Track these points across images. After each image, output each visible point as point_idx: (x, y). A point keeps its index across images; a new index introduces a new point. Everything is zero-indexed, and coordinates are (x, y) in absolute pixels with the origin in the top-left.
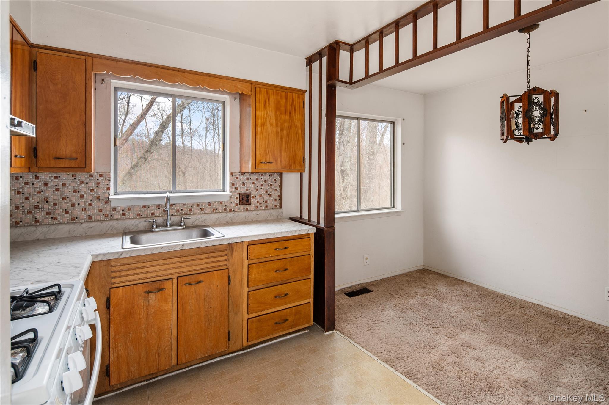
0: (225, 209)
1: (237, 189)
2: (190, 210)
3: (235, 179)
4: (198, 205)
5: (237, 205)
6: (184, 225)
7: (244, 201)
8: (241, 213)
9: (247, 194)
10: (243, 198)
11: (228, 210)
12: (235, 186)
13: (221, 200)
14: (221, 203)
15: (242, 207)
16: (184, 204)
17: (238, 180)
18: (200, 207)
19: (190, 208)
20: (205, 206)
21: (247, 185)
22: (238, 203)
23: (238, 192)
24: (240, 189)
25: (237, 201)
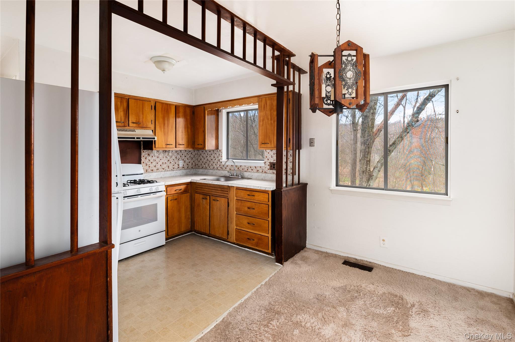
0: (263, 171)
1: (268, 160)
2: (248, 169)
3: (268, 153)
4: (251, 167)
5: (268, 169)
6: (241, 176)
7: (272, 167)
8: (269, 175)
9: (274, 163)
10: (271, 166)
11: (264, 172)
12: (267, 158)
13: (261, 166)
14: (261, 167)
15: (271, 171)
16: (245, 166)
17: (269, 154)
18: (251, 168)
19: (247, 168)
20: (253, 168)
21: (274, 157)
22: (269, 168)
23: (269, 162)
24: (270, 160)
25: (269, 167)
